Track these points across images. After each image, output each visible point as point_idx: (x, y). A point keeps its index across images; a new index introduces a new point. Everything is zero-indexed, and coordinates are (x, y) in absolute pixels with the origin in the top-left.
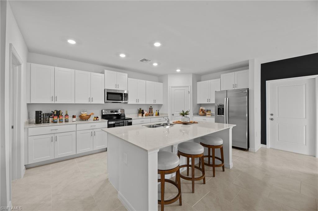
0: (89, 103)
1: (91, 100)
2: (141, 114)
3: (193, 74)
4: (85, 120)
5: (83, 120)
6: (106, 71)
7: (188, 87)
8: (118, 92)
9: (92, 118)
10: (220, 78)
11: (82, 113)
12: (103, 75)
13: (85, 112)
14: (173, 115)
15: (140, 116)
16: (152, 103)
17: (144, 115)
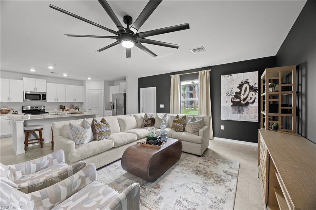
0: (8, 101)
1: (10, 99)
2: (62, 109)
3: (104, 81)
4: (6, 114)
5: (3, 114)
6: (24, 78)
7: (101, 90)
8: (36, 93)
9: (11, 112)
10: (119, 85)
11: (2, 109)
12: (22, 81)
13: (6, 108)
14: (90, 110)
15: (61, 111)
16: (72, 101)
17: (64, 110)
